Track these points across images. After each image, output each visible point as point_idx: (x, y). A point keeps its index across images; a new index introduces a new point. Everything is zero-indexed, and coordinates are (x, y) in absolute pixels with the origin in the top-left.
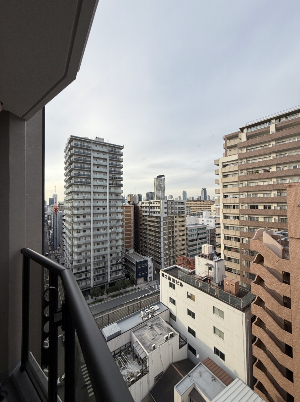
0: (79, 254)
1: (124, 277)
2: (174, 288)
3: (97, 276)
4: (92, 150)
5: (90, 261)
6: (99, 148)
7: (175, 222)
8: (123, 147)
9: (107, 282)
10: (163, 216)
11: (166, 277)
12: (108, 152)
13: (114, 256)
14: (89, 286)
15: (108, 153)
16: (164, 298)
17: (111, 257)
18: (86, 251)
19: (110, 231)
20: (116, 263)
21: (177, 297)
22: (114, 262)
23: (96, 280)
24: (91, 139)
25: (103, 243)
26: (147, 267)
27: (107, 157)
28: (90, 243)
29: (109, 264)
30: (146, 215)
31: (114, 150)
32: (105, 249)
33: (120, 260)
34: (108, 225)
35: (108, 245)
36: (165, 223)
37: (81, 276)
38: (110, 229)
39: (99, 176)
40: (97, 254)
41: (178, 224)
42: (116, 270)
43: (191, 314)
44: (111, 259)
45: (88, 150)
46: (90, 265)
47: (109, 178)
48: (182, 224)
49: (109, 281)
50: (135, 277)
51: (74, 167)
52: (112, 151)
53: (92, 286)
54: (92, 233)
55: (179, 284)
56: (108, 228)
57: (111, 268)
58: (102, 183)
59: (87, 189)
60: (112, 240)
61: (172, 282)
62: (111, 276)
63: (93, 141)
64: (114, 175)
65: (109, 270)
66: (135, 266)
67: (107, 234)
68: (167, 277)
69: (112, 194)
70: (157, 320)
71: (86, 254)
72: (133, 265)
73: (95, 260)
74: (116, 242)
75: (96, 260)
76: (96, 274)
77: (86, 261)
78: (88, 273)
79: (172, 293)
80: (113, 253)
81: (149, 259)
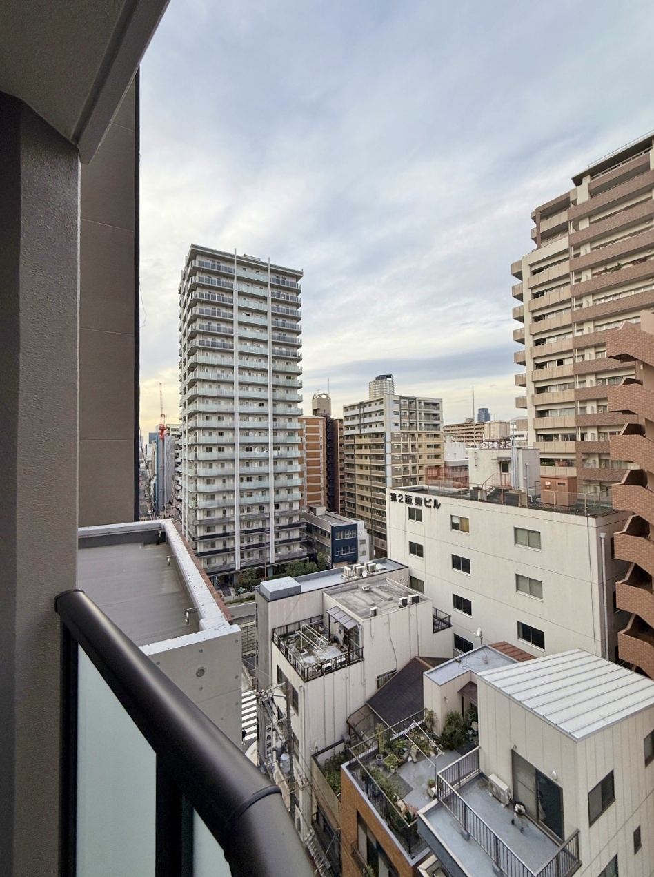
0: (210, 497)
1: (305, 557)
2: (420, 519)
3: (247, 547)
4: (236, 278)
5: (232, 514)
6: (250, 274)
7: (417, 446)
8: (302, 273)
9: (268, 563)
10: (390, 429)
11: (400, 501)
12: (269, 283)
13: (283, 508)
14: (232, 567)
15: (269, 285)
16: (397, 549)
17: (277, 510)
18: (223, 492)
19: (275, 453)
20: (287, 524)
21: (426, 535)
22: (284, 522)
23: (246, 557)
24: (233, 253)
25: (260, 479)
26: (355, 540)
27: (267, 293)
28: (233, 476)
29: (272, 524)
30: (353, 435)
31: (281, 279)
32: (265, 490)
33: (296, 520)
34: (269, 439)
35: (270, 482)
36: (396, 447)
37: (213, 545)
38: (275, 449)
39: (249, 333)
40: (247, 500)
41: (423, 450)
42: (287, 538)
43: (461, 564)
44: (277, 514)
45: (226, 277)
46: (233, 523)
47: (273, 339)
48: (436, 451)
49: (272, 561)
50: (329, 561)
51: (200, 312)
52: (278, 281)
53: (238, 567)
54: (237, 453)
55: (432, 504)
56: (271, 447)
57: (277, 535)
58: (257, 348)
59: (226, 360)
60: (278, 473)
61: (414, 506)
62: (276, 551)
63: (238, 257)
64: (282, 333)
65: (272, 539)
66: (329, 537)
67: (268, 459)
68: (402, 499)
69: (278, 374)
70: (381, 582)
71: (224, 498)
72: (325, 535)
73: (243, 514)
74: (288, 478)
75: (245, 513)
76: (246, 544)
77: (224, 512)
78: (229, 539)
79: (415, 530)
80: (282, 502)
81: (360, 524)
